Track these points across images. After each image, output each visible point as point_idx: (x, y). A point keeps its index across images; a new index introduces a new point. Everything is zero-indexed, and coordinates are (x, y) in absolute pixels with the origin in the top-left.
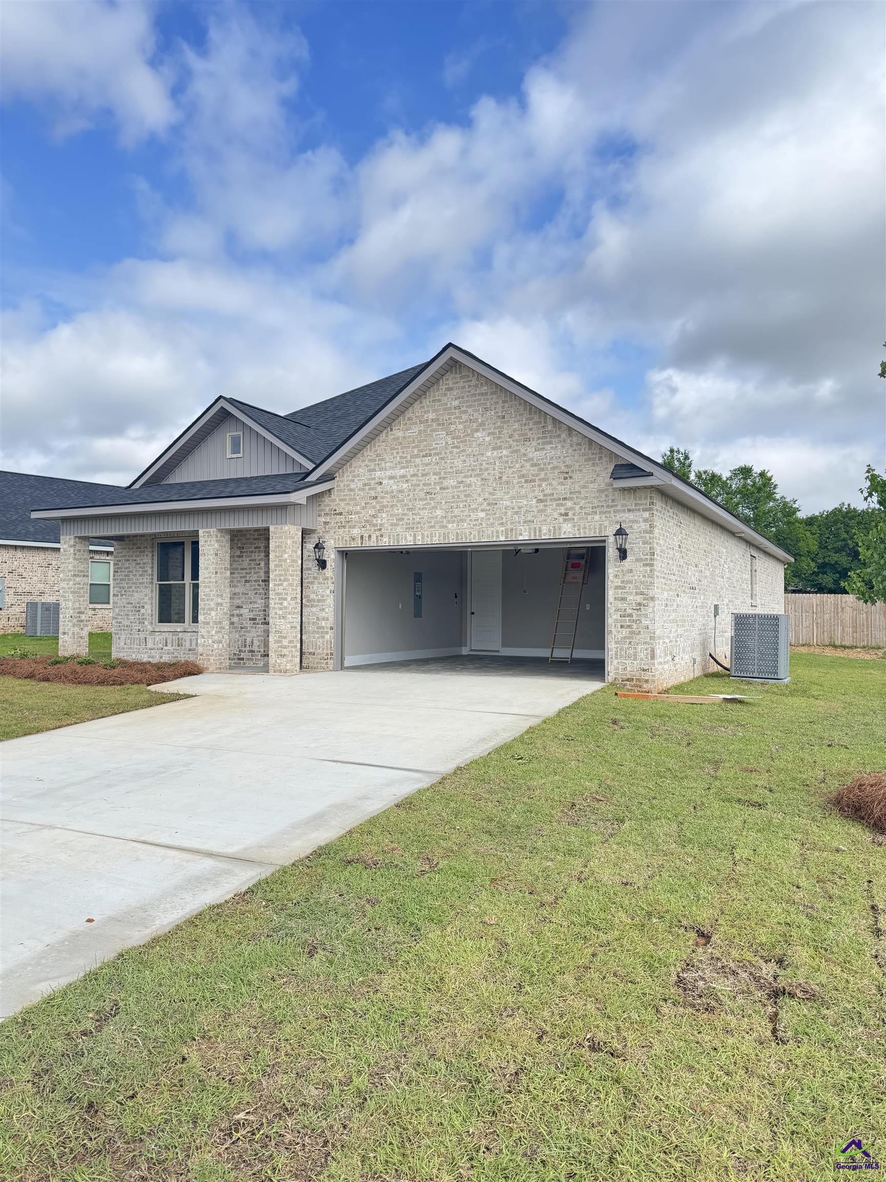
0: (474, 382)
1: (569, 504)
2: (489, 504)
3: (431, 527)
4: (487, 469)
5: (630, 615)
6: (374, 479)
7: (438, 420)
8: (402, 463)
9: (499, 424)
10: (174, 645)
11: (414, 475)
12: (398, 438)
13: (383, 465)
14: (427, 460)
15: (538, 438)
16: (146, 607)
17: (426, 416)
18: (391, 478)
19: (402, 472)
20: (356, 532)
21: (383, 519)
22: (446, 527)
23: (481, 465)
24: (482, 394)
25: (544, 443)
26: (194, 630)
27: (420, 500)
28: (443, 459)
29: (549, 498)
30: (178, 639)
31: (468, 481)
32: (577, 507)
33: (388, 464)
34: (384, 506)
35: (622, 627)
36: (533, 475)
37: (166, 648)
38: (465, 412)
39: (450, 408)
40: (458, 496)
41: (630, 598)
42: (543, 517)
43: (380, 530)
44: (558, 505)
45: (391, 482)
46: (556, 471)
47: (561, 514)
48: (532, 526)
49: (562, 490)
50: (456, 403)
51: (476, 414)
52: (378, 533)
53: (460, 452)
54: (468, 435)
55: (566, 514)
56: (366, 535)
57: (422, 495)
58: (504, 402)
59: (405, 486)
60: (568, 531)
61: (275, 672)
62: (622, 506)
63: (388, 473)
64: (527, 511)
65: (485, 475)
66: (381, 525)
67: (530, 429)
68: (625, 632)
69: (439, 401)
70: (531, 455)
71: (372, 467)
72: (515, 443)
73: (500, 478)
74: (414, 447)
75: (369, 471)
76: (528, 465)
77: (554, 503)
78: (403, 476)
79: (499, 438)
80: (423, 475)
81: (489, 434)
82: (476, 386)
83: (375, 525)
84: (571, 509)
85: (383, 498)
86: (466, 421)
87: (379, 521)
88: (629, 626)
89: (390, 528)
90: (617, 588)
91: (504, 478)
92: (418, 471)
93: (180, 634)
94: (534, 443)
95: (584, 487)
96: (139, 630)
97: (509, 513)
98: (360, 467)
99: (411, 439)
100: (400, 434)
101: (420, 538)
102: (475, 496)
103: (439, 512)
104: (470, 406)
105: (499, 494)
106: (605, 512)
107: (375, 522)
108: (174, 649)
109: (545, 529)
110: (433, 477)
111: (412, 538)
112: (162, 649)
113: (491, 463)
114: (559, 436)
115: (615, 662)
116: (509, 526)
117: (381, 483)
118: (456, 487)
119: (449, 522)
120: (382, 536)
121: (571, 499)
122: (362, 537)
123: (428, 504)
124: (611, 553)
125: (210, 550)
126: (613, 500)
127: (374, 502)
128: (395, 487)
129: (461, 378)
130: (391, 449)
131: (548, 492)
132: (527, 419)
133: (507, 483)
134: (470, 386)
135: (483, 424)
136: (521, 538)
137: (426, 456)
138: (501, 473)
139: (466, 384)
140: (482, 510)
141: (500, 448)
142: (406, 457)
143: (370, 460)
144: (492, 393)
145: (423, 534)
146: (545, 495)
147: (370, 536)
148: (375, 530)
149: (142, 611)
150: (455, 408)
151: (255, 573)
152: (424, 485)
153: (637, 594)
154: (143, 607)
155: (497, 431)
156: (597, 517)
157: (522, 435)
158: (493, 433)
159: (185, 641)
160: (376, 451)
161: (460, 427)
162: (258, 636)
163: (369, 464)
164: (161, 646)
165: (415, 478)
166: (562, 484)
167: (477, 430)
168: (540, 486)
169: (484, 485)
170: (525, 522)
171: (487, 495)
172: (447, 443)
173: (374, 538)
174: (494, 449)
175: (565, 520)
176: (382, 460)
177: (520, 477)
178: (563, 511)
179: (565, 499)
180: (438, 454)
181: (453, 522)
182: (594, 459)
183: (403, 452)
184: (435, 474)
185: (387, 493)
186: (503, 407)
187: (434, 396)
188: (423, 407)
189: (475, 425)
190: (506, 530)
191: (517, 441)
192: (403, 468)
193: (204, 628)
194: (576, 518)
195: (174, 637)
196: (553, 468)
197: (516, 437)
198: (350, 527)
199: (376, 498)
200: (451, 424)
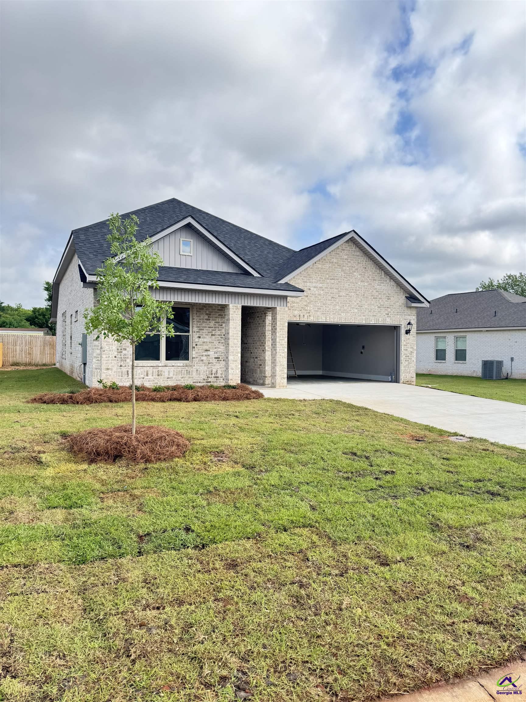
0: (354, 249)
1: (389, 310)
2: (359, 306)
3: (334, 314)
4: (358, 290)
5: (408, 356)
6: (306, 286)
7: (338, 263)
8: (321, 281)
9: (364, 271)
10: (154, 374)
11: (326, 288)
12: (319, 268)
13: (311, 280)
14: (332, 281)
15: (379, 280)
16: (128, 349)
17: (332, 260)
18: (315, 287)
19: (321, 285)
20: (296, 313)
21: (311, 307)
22: (340, 314)
23: (356, 288)
24: (357, 256)
25: (381, 283)
26: (174, 365)
27: (329, 300)
28: (340, 282)
29: (382, 306)
30: (158, 371)
31: (350, 294)
32: (392, 312)
33: (314, 280)
34: (312, 301)
35: (406, 361)
36: (376, 296)
37: (147, 377)
38: (349, 262)
39: (343, 259)
40: (346, 301)
41: (409, 349)
42: (380, 315)
43: (309, 313)
44: (385, 310)
45: (315, 289)
46: (385, 295)
47: (386, 314)
48: (376, 317)
49: (387, 304)
50: (346, 257)
51: (354, 264)
52: (308, 314)
53: (347, 280)
54: (351, 273)
55: (388, 314)
56: (302, 315)
57: (330, 298)
58: (366, 261)
59: (322, 292)
60: (389, 322)
61: (280, 387)
62: (407, 313)
63: (314, 285)
64: (374, 311)
65: (358, 293)
66: (310, 310)
67: (376, 276)
68: (407, 363)
69: (339, 254)
70: (376, 287)
71: (305, 280)
72: (370, 281)
73: (364, 295)
74: (326, 274)
75: (304, 282)
76: (375, 291)
77: (384, 309)
78: (321, 288)
79: (364, 277)
80: (331, 288)
81: (360, 274)
82: (355, 251)
83: (306, 310)
84: (390, 312)
85: (311, 297)
86: (350, 267)
87: (309, 309)
88: (408, 361)
89: (314, 312)
90: (405, 345)
91: (365, 295)
92: (328, 286)
93: (160, 368)
94: (377, 282)
95: (395, 304)
96: (121, 366)
97: (367, 311)
98: (299, 279)
99: (325, 270)
100: (320, 266)
101: (328, 318)
102: (353, 302)
103: (337, 307)
104: (352, 260)
105: (363, 302)
106: (401, 315)
107: (306, 308)
108: (154, 378)
109: (380, 319)
110: (335, 290)
111: (324, 318)
112: (143, 378)
113: (360, 288)
114: (386, 281)
115: (403, 374)
116: (367, 317)
117: (310, 289)
118: (345, 296)
119: (342, 312)
120: (310, 316)
121: (390, 308)
122: (300, 315)
123: (332, 303)
124: (403, 331)
125: (237, 317)
126: (404, 310)
127: (306, 298)
128: (317, 292)
129: (348, 246)
130: (316, 273)
131: (382, 304)
132: (375, 271)
133: (367, 297)
134: (352, 251)
135: (357, 269)
136: (371, 323)
137: (332, 279)
138: (364, 293)
139: (351, 249)
140: (356, 309)
141: (364, 282)
142: (322, 278)
143: (304, 277)
144: (361, 256)
145: (330, 317)
146: (381, 305)
147: (304, 316)
148: (307, 313)
149: (124, 352)
150: (345, 259)
151: (219, 330)
152: (331, 293)
153: (411, 348)
154: (125, 349)
155: (363, 274)
156: (398, 317)
157: (373, 278)
158: (361, 274)
159: (164, 372)
160: (308, 272)
161: (348, 268)
162: (221, 368)
163: (304, 278)
164: (142, 376)
165: (326, 289)
166: (386, 301)
167: (355, 272)
168: (379, 301)
169: (357, 297)
170: (373, 316)
171: (358, 302)
172: (342, 275)
173: (306, 316)
174: (362, 281)
175: (388, 317)
176: (311, 277)
177: (371, 296)
178: (387, 313)
179: (388, 308)
180: (338, 279)
181: (344, 312)
182: (398, 293)
183: (321, 276)
184: (336, 289)
185: (313, 294)
186: (365, 264)
187: (336, 251)
188: (331, 255)
189: (354, 269)
190: (366, 318)
191: (371, 280)
192: (321, 283)
193: (233, 364)
194: (391, 316)
195: (154, 370)
196: (384, 294)
197: (371, 278)
198: (293, 310)
199: (307, 296)
200: (343, 266)
